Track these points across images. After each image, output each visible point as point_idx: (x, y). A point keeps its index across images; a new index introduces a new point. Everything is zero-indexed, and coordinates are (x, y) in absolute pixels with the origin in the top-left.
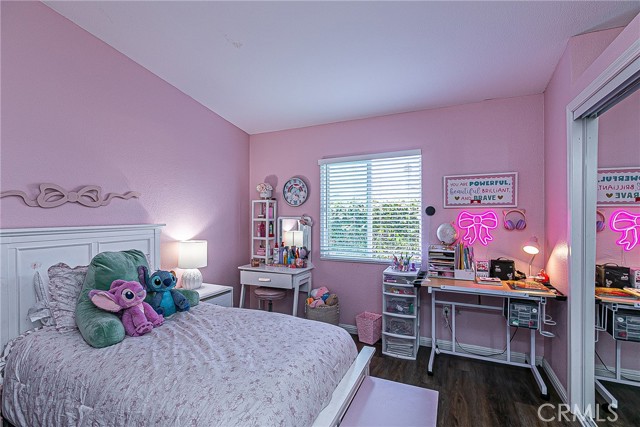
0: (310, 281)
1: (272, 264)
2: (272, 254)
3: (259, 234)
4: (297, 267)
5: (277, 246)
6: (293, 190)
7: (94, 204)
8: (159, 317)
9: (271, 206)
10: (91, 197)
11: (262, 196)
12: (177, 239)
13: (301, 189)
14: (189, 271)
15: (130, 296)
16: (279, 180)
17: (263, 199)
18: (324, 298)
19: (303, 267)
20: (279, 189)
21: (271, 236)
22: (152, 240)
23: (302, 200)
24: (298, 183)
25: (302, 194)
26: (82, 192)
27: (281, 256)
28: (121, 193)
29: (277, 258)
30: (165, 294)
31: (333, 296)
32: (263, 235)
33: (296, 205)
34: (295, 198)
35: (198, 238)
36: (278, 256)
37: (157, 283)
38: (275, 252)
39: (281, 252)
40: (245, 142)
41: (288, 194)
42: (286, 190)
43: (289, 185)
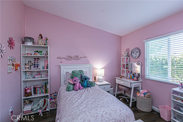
0: (140, 86)
1: (126, 78)
2: (127, 75)
3: (123, 68)
4: (134, 80)
5: (129, 72)
6: (134, 53)
7: (77, 59)
8: (81, 87)
9: (127, 59)
10: (77, 58)
11: (124, 55)
12: (97, 68)
13: (137, 52)
14: (99, 77)
15: (75, 81)
16: (130, 50)
17: (124, 56)
18: (144, 94)
19: (137, 81)
20: (130, 53)
21: (126, 68)
22: (90, 68)
23: (138, 56)
24: (136, 50)
25: (138, 54)
26: (75, 57)
27: (130, 76)
28: (83, 57)
29: (129, 76)
30: (85, 82)
31: (148, 94)
32: (124, 68)
33: (135, 58)
34: (135, 56)
35: (103, 68)
36: (129, 75)
37: (84, 79)
38: (128, 74)
39: (130, 74)
40: (120, 39)
41: (133, 54)
42: (132, 53)
43: (133, 51)
